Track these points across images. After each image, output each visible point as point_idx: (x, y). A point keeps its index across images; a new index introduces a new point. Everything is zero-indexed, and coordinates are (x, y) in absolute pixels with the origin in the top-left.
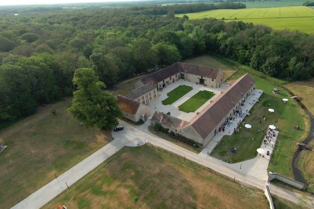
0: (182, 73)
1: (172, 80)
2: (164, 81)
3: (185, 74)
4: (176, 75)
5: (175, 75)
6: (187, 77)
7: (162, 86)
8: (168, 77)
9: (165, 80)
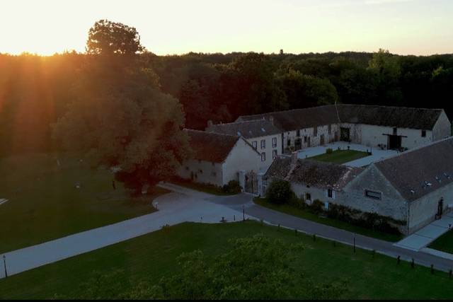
0: (345, 125)
1: (319, 137)
2: (298, 135)
3: (352, 126)
4: (330, 129)
5: (326, 127)
6: (356, 136)
7: (292, 143)
8: (308, 126)
9: (302, 132)
